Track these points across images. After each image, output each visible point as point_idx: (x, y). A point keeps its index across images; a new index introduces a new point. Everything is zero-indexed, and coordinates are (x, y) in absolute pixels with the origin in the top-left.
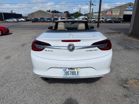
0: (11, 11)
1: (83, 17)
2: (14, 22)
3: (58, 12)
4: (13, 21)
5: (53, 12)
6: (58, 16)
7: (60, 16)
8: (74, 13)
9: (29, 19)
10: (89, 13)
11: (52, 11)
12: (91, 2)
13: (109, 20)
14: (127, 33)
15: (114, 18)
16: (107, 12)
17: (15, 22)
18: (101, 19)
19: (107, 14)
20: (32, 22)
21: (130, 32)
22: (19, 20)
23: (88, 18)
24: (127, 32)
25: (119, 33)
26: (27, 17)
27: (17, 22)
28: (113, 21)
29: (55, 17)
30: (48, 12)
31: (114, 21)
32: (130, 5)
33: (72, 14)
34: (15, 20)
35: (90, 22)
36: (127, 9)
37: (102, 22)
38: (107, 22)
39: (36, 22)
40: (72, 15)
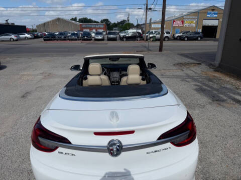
0: (6, 21)
1: (135, 30)
2: (12, 40)
3: (90, 21)
4: (9, 39)
5: (82, 21)
6: (91, 29)
7: (94, 28)
8: (119, 23)
9: (39, 34)
10: (144, 24)
11: (79, 19)
12: (147, 4)
13: (179, 35)
14: (211, 64)
15: (187, 32)
16: (174, 21)
17: (14, 40)
18: (166, 35)
19: (175, 24)
20: (45, 40)
21: (217, 63)
22: (21, 36)
23: (143, 32)
24: (213, 63)
25: (198, 64)
26: (36, 31)
27: (17, 40)
28: (185, 37)
29: (84, 30)
30: (73, 22)
31: (187, 37)
32: (213, 10)
33: (115, 23)
34: (13, 37)
35: (147, 40)
36: (208, 16)
37: (166, 39)
38: (175, 39)
39: (52, 40)
40: (115, 25)
